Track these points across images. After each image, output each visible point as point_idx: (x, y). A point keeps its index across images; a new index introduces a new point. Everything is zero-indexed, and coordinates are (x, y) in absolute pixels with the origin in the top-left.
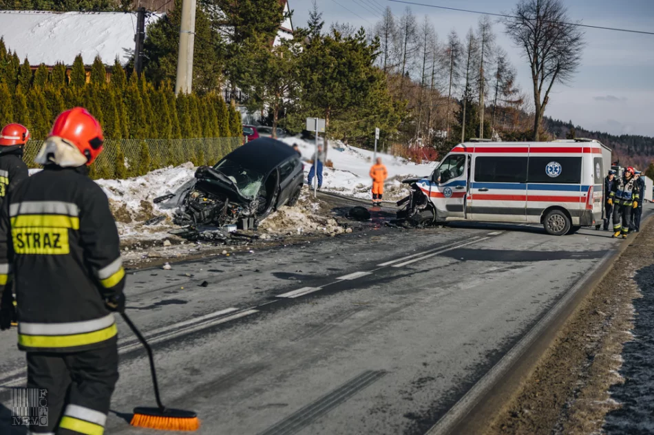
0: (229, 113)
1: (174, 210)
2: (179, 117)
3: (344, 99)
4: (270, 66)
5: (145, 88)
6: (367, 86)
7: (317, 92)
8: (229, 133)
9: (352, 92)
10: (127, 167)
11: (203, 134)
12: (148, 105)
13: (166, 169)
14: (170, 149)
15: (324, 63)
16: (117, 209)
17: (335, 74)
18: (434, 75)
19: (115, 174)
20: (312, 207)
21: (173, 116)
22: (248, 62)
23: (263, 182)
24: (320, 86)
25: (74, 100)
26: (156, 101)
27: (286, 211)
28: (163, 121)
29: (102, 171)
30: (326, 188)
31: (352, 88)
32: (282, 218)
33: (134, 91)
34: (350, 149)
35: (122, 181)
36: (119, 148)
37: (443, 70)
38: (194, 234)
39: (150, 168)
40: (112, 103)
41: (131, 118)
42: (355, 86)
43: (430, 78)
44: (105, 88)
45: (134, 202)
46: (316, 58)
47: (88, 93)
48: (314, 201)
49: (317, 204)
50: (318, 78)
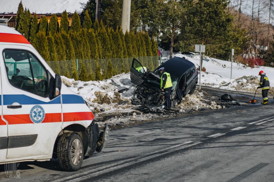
0: (151, 42)
1: (131, 97)
2: (127, 46)
3: (213, 32)
4: (170, 14)
5: (109, 31)
6: (226, 24)
7: (197, 28)
8: (152, 54)
9: (217, 28)
10: (102, 74)
11: (138, 55)
12: (111, 40)
13: (121, 75)
14: (122, 64)
15: (201, 11)
16: (103, 97)
17: (208, 18)
18: (260, 12)
19: (96, 78)
20: (199, 95)
21: (123, 45)
22: (157, 12)
23: (178, 81)
24: (199, 24)
25: (76, 39)
26: (115, 38)
27: (189, 97)
28: (119, 48)
29: (90, 76)
30: (204, 84)
31: (217, 26)
32: (187, 101)
33: (104, 32)
34: (212, 60)
35: (100, 81)
36: (98, 64)
37: (265, 9)
38: (147, 109)
39: (113, 74)
40: (94, 40)
41: (103, 47)
42: (219, 24)
43: (257, 14)
44: (90, 32)
45: (111, 93)
46: (196, 8)
47: (82, 35)
48: (200, 91)
49: (201, 93)
50: (198, 21)
